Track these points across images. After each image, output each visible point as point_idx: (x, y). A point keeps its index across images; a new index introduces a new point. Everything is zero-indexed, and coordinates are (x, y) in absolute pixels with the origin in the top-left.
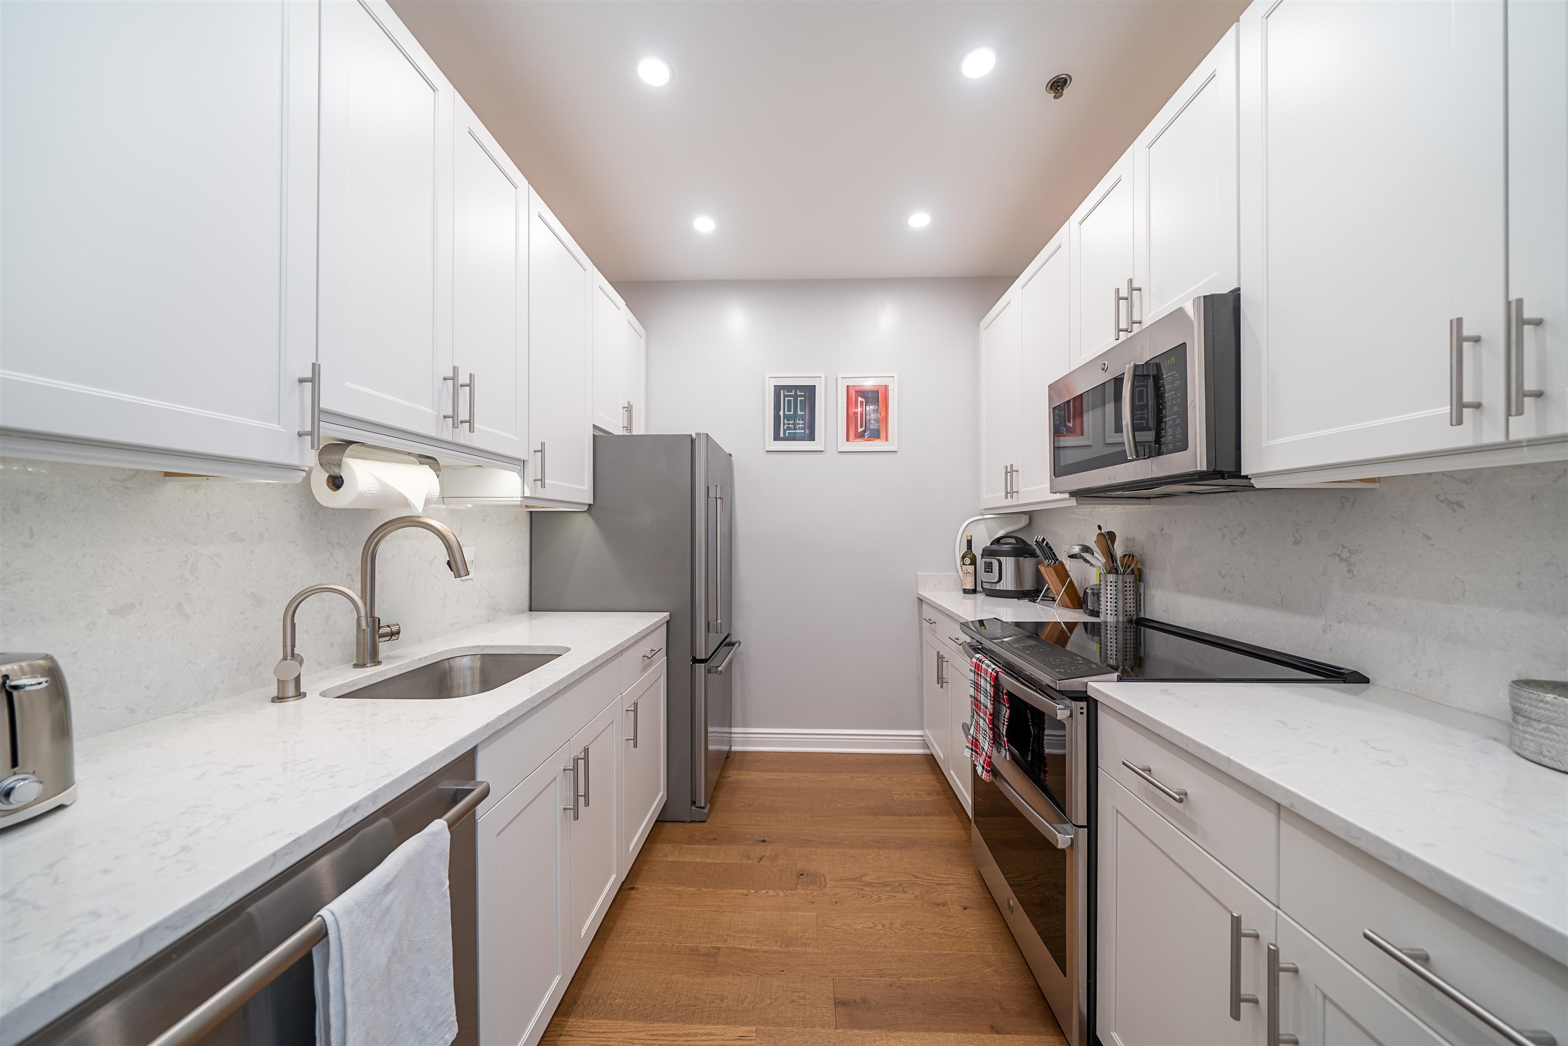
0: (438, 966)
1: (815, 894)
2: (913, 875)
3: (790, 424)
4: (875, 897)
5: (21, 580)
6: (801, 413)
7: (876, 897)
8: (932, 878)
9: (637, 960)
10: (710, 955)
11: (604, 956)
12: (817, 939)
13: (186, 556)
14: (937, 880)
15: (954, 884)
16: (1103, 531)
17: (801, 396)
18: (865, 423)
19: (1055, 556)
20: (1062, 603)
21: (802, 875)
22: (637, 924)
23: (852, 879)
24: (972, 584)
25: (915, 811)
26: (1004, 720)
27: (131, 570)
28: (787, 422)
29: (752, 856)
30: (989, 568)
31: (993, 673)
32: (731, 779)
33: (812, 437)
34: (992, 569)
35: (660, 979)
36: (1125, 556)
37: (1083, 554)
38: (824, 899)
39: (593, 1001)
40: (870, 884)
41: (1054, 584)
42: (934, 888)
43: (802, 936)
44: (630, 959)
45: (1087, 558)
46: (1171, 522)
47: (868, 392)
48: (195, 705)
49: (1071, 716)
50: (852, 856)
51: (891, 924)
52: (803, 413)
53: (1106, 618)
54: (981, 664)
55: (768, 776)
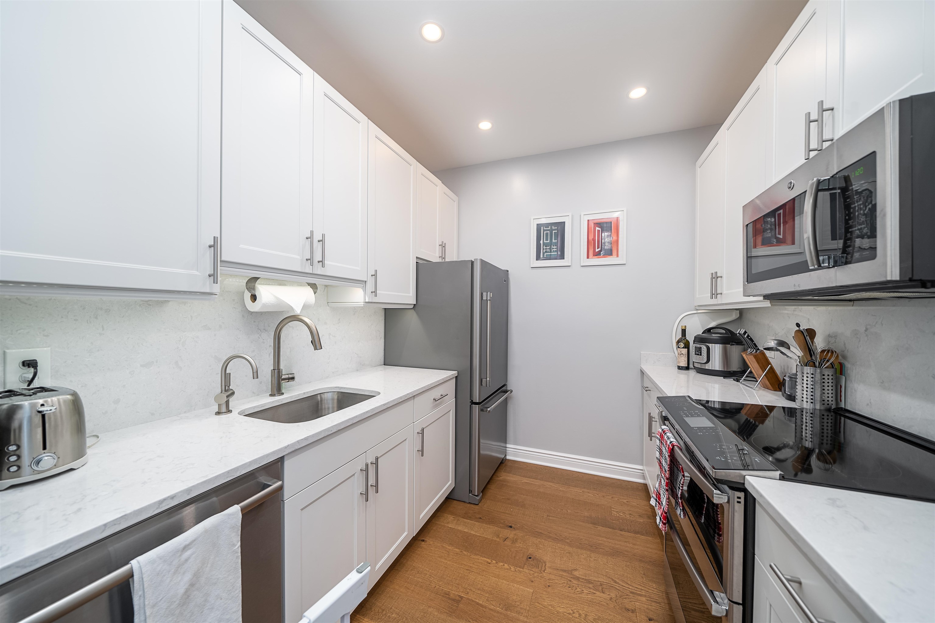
0: (228, 594)
1: (535, 575)
2: (613, 580)
3: (547, 249)
4: (578, 590)
5: (98, 351)
6: (555, 241)
7: (580, 590)
8: (628, 587)
9: (412, 590)
10: (456, 601)
11: (395, 582)
12: (528, 611)
13: (180, 337)
14: (631, 589)
15: (645, 596)
16: (801, 328)
17: (555, 230)
18: (601, 244)
19: (756, 346)
20: (763, 384)
21: (530, 558)
22: (419, 565)
23: (564, 571)
24: (685, 363)
25: (626, 528)
26: (680, 485)
27: (151, 345)
28: (545, 248)
29: (500, 536)
30: (699, 352)
31: (670, 445)
32: (501, 478)
33: (562, 257)
34: (701, 352)
35: (422, 608)
36: (823, 351)
37: (779, 348)
38: (541, 581)
39: (380, 611)
40: (578, 579)
41: (755, 369)
42: (627, 595)
43: (519, 605)
44: (408, 588)
45: (783, 351)
46: (876, 323)
47: (603, 223)
48: (185, 412)
49: (728, 502)
50: (569, 553)
51: (586, 615)
52: (557, 241)
53: (802, 404)
54: (664, 435)
55: (525, 480)
